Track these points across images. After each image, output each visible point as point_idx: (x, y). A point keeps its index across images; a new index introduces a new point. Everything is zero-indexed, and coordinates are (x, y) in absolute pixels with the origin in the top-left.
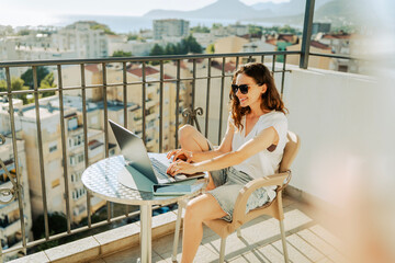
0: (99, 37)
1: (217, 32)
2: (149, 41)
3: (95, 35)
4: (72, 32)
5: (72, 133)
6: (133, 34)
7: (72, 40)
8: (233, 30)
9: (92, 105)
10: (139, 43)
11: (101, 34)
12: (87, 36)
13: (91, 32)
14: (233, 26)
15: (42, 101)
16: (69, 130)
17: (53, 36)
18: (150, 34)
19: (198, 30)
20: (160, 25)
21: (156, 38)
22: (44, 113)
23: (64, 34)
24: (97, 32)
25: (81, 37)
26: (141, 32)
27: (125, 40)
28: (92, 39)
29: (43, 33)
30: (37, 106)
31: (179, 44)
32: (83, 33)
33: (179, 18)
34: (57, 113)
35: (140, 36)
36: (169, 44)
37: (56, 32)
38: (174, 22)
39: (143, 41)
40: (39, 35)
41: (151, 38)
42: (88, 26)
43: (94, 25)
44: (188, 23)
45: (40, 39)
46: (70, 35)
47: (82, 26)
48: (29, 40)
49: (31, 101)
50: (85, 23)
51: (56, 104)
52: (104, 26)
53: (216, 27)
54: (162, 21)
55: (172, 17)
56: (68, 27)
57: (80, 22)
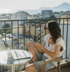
0: (25, 16)
1: (61, 14)
2: (40, 17)
3: (24, 15)
4: (17, 14)
5: (16, 45)
6: (35, 15)
7: (17, 17)
8: (67, 13)
9: (22, 37)
10: (37, 17)
11: (26, 15)
12: (22, 16)
13: (23, 14)
14: (67, 12)
15: (7, 35)
16: (15, 44)
17: (12, 16)
18: (41, 15)
19: (56, 13)
20: (44, 12)
21: (42, 16)
22: (8, 39)
23: (15, 15)
24: (24, 14)
25: (20, 16)
26: (38, 14)
27: (33, 16)
28: (23, 16)
29: (9, 15)
30: (6, 37)
31: (49, 18)
32: (20, 15)
33: (49, 9)
34: (11, 39)
35: (37, 15)
36: (46, 18)
37: (12, 15)
38: (48, 11)
39: (38, 17)
40: (8, 16)
41: (40, 16)
42: (22, 13)
43: (24, 12)
44: (52, 11)
45: (8, 17)
46: (17, 15)
47: (20, 13)
48: (5, 17)
49: (4, 35)
50: (21, 12)
51: (11, 36)
52: (27, 13)
53: (61, 12)
54: (44, 11)
55: (47, 9)
56: (16, 13)
57: (20, 12)
